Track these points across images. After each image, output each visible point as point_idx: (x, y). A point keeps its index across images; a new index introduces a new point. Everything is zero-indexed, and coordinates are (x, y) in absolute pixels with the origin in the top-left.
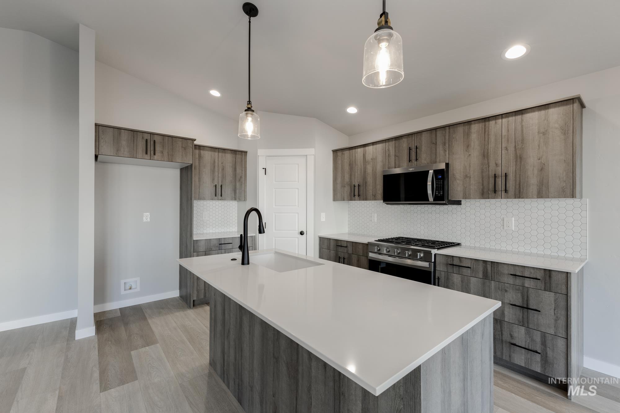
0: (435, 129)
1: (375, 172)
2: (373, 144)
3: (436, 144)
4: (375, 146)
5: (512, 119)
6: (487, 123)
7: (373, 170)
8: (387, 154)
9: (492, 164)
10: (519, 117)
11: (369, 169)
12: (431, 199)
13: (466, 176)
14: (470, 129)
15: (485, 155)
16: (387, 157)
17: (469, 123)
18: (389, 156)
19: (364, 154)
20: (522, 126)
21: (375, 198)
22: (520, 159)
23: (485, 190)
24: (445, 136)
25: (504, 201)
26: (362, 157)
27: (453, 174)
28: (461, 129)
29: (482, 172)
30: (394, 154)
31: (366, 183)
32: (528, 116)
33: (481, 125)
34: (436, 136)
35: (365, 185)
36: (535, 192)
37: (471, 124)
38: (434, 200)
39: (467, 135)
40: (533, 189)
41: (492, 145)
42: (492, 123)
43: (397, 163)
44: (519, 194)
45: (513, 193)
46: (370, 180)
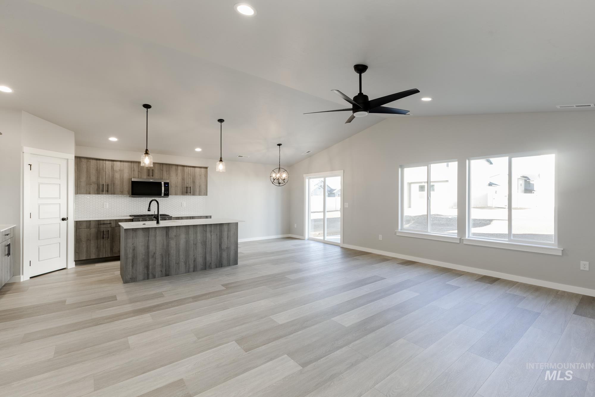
0: (163, 164)
1: (123, 178)
2: (121, 161)
3: (163, 170)
4: (122, 163)
5: (192, 168)
6: (184, 167)
7: (120, 177)
8: (132, 170)
9: (186, 183)
10: (194, 168)
11: (117, 176)
13: (176, 186)
14: (178, 168)
15: (183, 179)
16: (132, 171)
17: (177, 165)
18: (134, 171)
19: (112, 166)
20: (195, 172)
21: (122, 193)
22: (194, 182)
23: (183, 192)
24: (167, 168)
25: (189, 196)
26: (110, 168)
27: (171, 185)
28: (174, 167)
29: (182, 185)
30: (137, 170)
31: (114, 184)
32: (196, 169)
33: (182, 168)
34: (163, 167)
35: (113, 185)
36: (198, 194)
37: (178, 166)
39: (177, 170)
40: (198, 193)
41: (185, 176)
42: (186, 168)
43: (140, 175)
44: (194, 194)
45: (192, 194)
46: (117, 182)
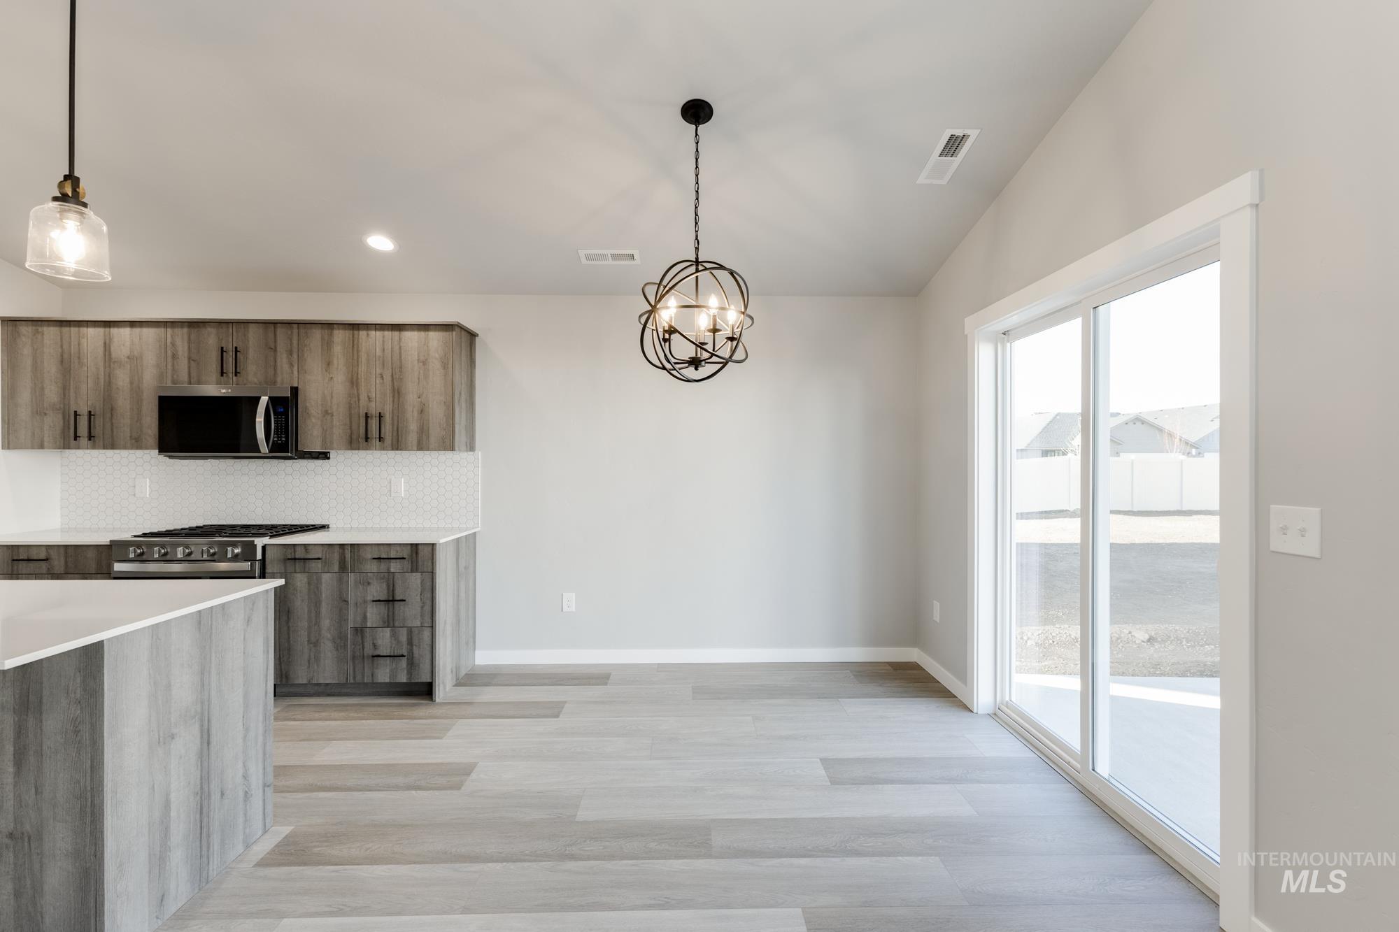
0: (274, 324)
1: (139, 388)
2: (132, 324)
3: (275, 350)
4: (137, 330)
5: (388, 334)
6: (356, 332)
7: (131, 383)
8: (169, 352)
9: (363, 397)
10: (396, 334)
11: (122, 379)
12: (264, 449)
13: (326, 412)
14: (331, 335)
15: (354, 382)
16: (170, 359)
17: (329, 326)
18: (174, 356)
19: (105, 343)
20: (400, 348)
21: (137, 443)
22: (397, 393)
23: (354, 437)
24: (291, 340)
25: (377, 454)
26: (101, 350)
27: (306, 407)
28: (317, 334)
29: (350, 408)
30: (186, 355)
31: (112, 409)
32: (408, 335)
33: (348, 333)
34: (275, 335)
35: (108, 415)
36: (415, 442)
37: (332, 329)
38: (270, 451)
39: (328, 345)
40: (412, 438)
41: (362, 369)
42: (363, 333)
43: (194, 374)
44: (397, 445)
45: (390, 442)
46: (123, 403)
